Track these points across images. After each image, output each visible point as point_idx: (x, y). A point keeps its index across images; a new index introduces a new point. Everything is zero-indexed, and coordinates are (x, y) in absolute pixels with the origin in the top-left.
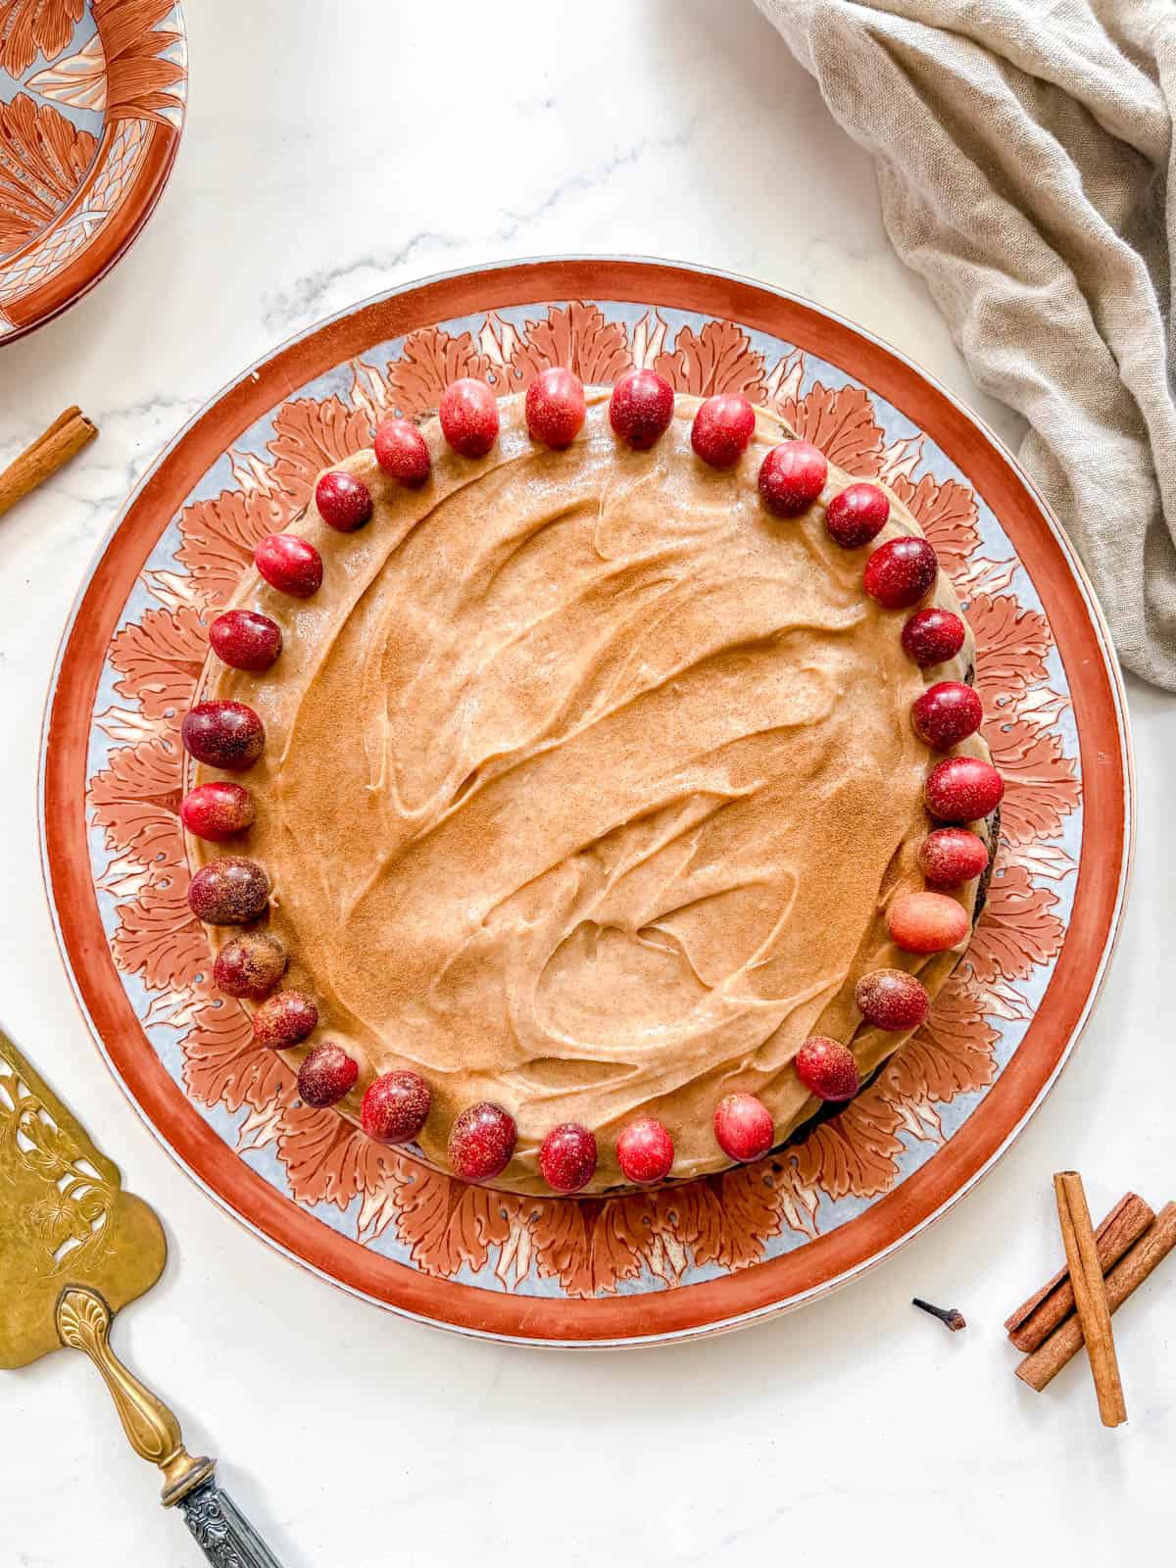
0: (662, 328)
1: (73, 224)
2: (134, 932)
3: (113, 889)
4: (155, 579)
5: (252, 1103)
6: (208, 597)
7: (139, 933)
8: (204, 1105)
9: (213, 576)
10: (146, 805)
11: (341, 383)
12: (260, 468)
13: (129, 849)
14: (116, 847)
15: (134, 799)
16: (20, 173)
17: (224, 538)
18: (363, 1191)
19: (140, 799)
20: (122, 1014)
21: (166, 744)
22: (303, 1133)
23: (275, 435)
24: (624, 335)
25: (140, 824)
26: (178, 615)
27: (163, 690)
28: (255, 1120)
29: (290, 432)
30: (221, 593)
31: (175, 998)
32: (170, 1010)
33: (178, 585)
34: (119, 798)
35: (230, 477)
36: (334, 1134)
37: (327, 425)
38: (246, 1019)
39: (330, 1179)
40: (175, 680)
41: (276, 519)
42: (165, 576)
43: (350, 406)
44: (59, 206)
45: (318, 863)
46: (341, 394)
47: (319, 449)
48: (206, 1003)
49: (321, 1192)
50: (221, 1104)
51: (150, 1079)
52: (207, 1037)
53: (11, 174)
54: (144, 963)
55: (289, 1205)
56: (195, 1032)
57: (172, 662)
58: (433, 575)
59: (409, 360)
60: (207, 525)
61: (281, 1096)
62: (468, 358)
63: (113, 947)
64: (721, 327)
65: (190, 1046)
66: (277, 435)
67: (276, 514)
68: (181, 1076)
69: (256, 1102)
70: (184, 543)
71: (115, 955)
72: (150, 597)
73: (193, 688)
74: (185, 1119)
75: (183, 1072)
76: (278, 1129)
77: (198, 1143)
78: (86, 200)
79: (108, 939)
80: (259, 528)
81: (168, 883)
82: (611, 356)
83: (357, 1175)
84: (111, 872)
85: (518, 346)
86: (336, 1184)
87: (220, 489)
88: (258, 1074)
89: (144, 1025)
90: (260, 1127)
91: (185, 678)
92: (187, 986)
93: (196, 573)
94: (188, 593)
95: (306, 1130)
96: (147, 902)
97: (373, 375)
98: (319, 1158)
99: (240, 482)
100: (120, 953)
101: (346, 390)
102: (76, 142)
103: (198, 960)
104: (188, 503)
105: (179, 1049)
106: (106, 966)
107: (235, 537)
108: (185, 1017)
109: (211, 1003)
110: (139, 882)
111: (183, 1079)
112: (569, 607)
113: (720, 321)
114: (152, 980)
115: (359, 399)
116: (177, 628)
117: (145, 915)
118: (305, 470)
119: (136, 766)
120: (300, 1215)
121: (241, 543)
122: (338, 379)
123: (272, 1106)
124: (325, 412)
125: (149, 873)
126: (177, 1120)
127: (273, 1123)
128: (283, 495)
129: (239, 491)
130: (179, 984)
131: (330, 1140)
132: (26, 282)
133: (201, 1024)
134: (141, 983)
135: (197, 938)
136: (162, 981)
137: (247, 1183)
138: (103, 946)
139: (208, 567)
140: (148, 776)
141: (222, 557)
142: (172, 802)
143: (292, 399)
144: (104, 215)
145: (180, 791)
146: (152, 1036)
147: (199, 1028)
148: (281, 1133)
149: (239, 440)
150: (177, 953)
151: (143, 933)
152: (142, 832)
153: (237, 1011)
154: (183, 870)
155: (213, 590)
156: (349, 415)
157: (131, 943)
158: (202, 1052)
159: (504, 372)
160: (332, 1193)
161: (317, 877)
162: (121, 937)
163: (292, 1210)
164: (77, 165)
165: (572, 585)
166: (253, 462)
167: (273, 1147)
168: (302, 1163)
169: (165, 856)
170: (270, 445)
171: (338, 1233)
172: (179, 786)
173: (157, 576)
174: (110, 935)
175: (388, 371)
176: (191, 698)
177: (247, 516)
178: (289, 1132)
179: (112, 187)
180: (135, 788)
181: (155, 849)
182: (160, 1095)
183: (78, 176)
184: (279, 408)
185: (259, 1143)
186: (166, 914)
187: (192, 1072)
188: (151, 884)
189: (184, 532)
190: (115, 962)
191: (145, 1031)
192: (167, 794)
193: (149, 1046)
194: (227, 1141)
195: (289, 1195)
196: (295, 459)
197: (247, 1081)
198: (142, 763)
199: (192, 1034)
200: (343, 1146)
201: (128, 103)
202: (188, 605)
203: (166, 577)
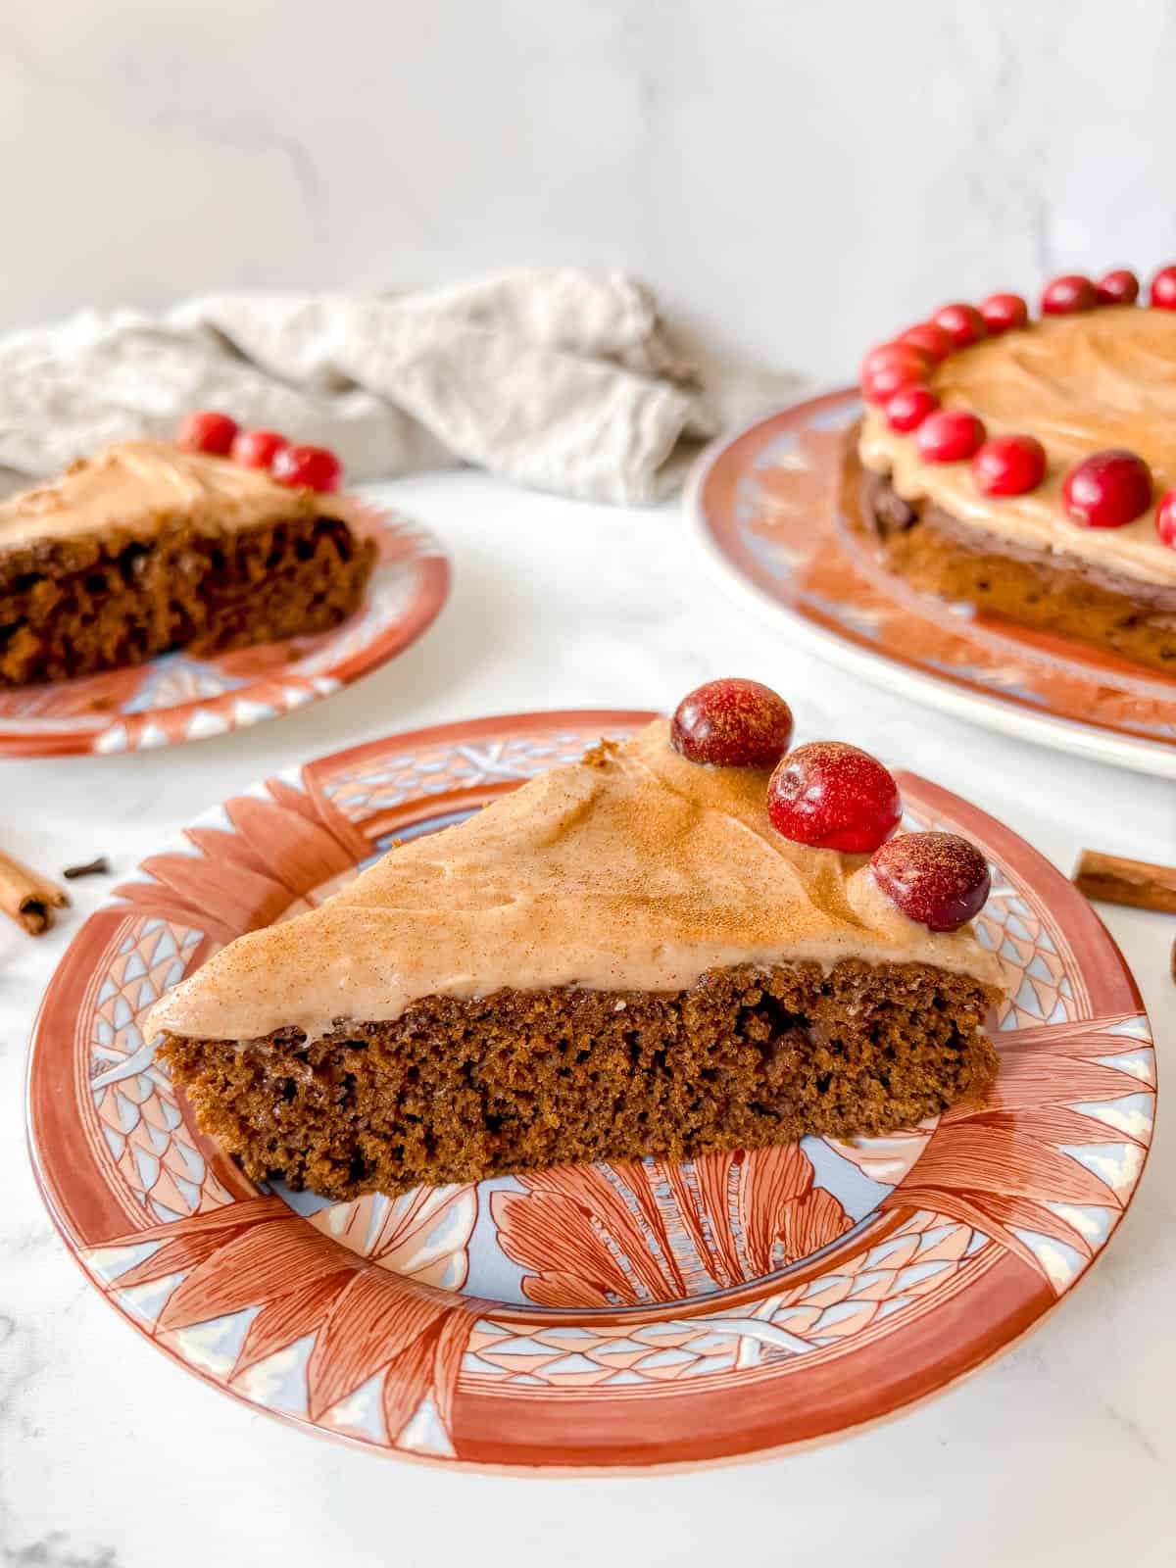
1: (722, 1327)
16: (666, 1190)
44: (703, 1283)
53: (646, 1184)
78: (775, 1301)
102: (802, 1201)
132: (544, 1373)
144: (801, 1348)
164: (782, 1236)
179: (847, 1309)
183: (776, 1255)
201: (957, 1192)
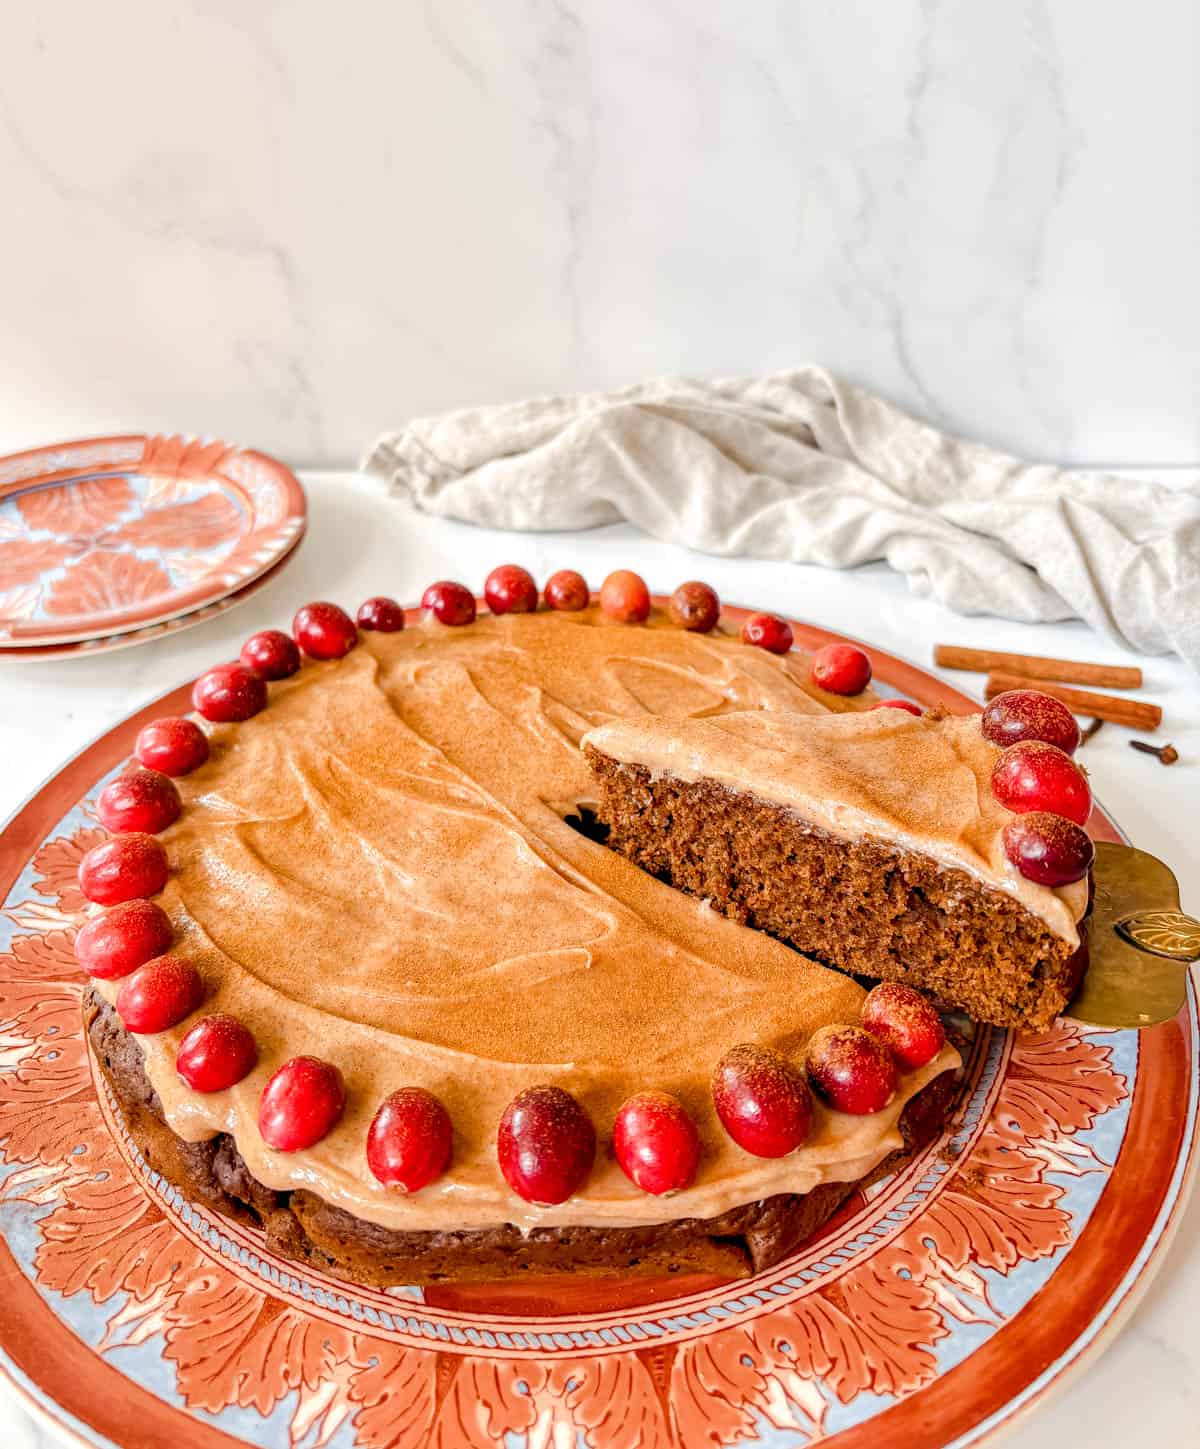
0: (29, 906)
2: (873, 1372)
3: (817, 1415)
4: (303, 1438)
5: (1040, 1173)
6: (332, 1360)
7: (872, 1365)
8: (1072, 1223)
9: (298, 1358)
10: (672, 1396)
11: (20, 1217)
12: (133, 1311)
13: (747, 1406)
14: (751, 1425)
15: (667, 1418)
17: (239, 1349)
18: (1078, 1038)
19: (665, 1406)
20: (999, 1355)
21: (572, 1385)
22: (1046, 1112)
23: (85, 1293)
24: (28, 937)
25: (704, 1400)
26: (361, 1401)
27: (486, 1404)
28: (1057, 1164)
29: (83, 1274)
30: (327, 1343)
31: (946, 1296)
32: (964, 1296)
33: (313, 1405)
34: (670, 1435)
35: (143, 1349)
36: (1028, 1082)
37: (79, 1231)
38: (935, 1206)
39: (1082, 1072)
40: (466, 1389)
41: (214, 1282)
42: (297, 1424)
43: (56, 1205)
45: (696, 1025)
46: (37, 1216)
47: (113, 1239)
48: (935, 1257)
49: (1105, 1075)
50: (1061, 1205)
51: (1071, 1293)
52: (980, 1244)
54: (913, 1346)
55: (1139, 1098)
56: (981, 1261)
57: (439, 1397)
58: (317, 955)
59: (6, 1141)
60: (217, 1375)
61: (1013, 1145)
62: (19, 1079)
63: (906, 1392)
64: (39, 859)
65: (1002, 1262)
66: (84, 1291)
67: (207, 1284)
68: (1049, 1260)
69: (1035, 1170)
70: (244, 1404)
71: (917, 1386)
72: (333, 1442)
73: (478, 1361)
74: (1104, 1235)
75: (1041, 1258)
76: (1055, 1137)
77: (1123, 1213)
79: (897, 1402)
80: (227, 1303)
81: (782, 1343)
82: (50, 949)
83: (1064, 1049)
84: (794, 1424)
85: (15, 1031)
86: (1088, 1065)
87: (160, 1361)
88: (1001, 1177)
89: (1002, 1324)
90: (1064, 1156)
91: (462, 1375)
92: (922, 1286)
93: (294, 1382)
94: (327, 1390)
95: (1041, 1110)
96: (821, 1365)
97: (18, 1179)
98: (1068, 1090)
99: (151, 1335)
100: (911, 1381)
101: (32, 1211)
103: (880, 1281)
104: (178, 1402)
105: (1013, 1272)
106: (937, 1395)
107: (238, 1336)
108: (965, 1277)
109: (932, 1251)
110: (794, 1382)
111: (1052, 1255)
112: (358, 827)
113: (33, 859)
114: (932, 1331)
115: (48, 1195)
116: (384, 1398)
117: (841, 1363)
118: (143, 1255)
119: (613, 1423)
120: (1144, 1084)
121: (248, 1327)
122: (15, 1220)
123: (1031, 1152)
124: (60, 1233)
125: (776, 1372)
126: (1108, 1243)
127: (1051, 1145)
128: (178, 1279)
129: (166, 1337)
130: (924, 1297)
131: (1039, 1084)
133: (966, 1258)
134: (942, 1343)
135: (849, 1288)
136: (929, 1318)
137: (1140, 1146)
138: (912, 1405)
139: (284, 1366)
140: (626, 1403)
141: (270, 1350)
142: (660, 1362)
143: (31, 1273)
145: (640, 1353)
146: (1011, 1311)
147: (974, 1257)
148: (1059, 1134)
149: (85, 1339)
150: (881, 1309)
151: (868, 1360)
152: (716, 1394)
153: (929, 1219)
154: (757, 1326)
155: (322, 1355)
156: (70, 1206)
157: (893, 1372)
158: (1003, 1245)
159: (45, 1045)
160: (1098, 1065)
161: (713, 1024)
162: (887, 1386)
163: (1143, 1095)
165: (333, 831)
166: (121, 1320)
167: (1080, 1136)
168: (1082, 1102)
169: (743, 1356)
170: (98, 1298)
171: (1139, 1045)
172: (633, 1356)
173: (297, 1436)
174: (888, 1402)
175: (17, 1163)
176: (493, 1362)
177: (207, 1322)
178: (1054, 1126)
180: (649, 1416)
181: (734, 1369)
182: (1086, 1273)
184: (44, 1290)
185: (1085, 1152)
186: (828, 1335)
187: (1036, 1248)
188: (792, 1366)
189: (226, 1405)
190: (927, 1384)
191: (1010, 1319)
192: (650, 1372)
193: (1028, 1308)
194: (1103, 1184)
195: (1127, 1103)
196: (126, 1268)
197: (1014, 1185)
198: (608, 1415)
199: (985, 1263)
200: (1038, 1069)
202: (345, 1388)
203: (301, 1423)
